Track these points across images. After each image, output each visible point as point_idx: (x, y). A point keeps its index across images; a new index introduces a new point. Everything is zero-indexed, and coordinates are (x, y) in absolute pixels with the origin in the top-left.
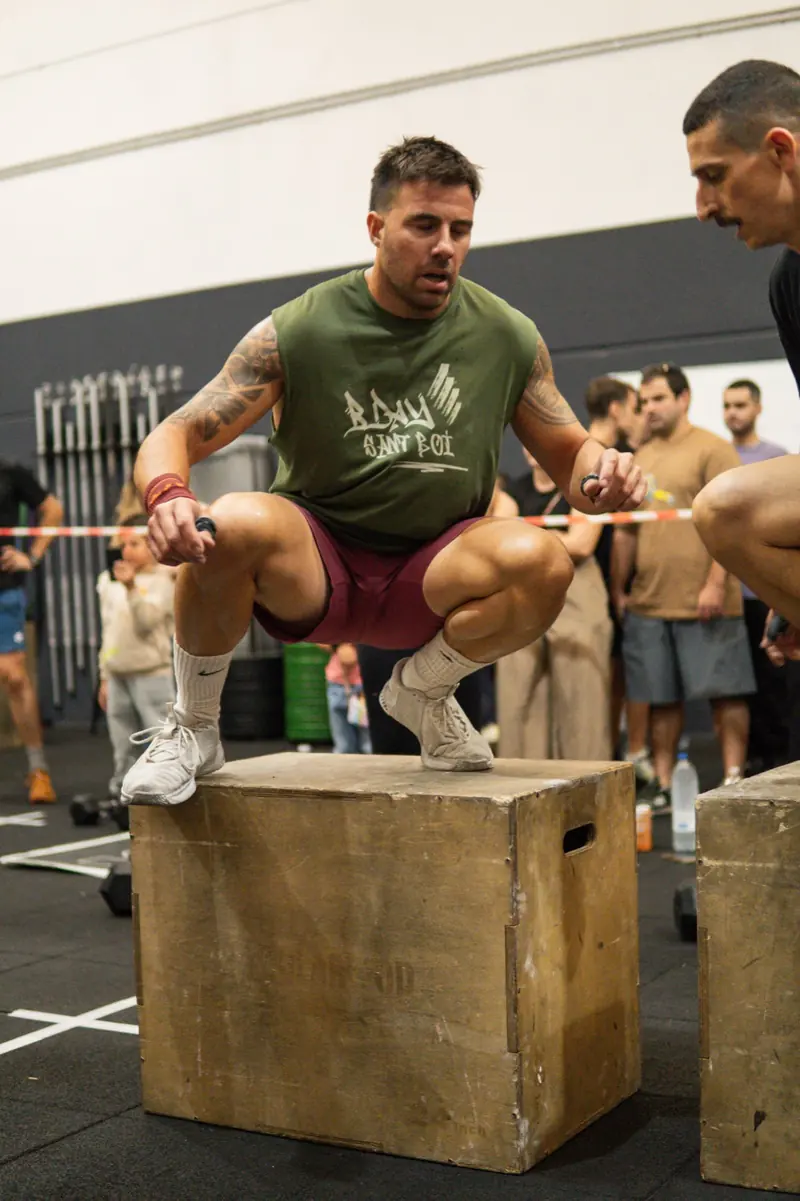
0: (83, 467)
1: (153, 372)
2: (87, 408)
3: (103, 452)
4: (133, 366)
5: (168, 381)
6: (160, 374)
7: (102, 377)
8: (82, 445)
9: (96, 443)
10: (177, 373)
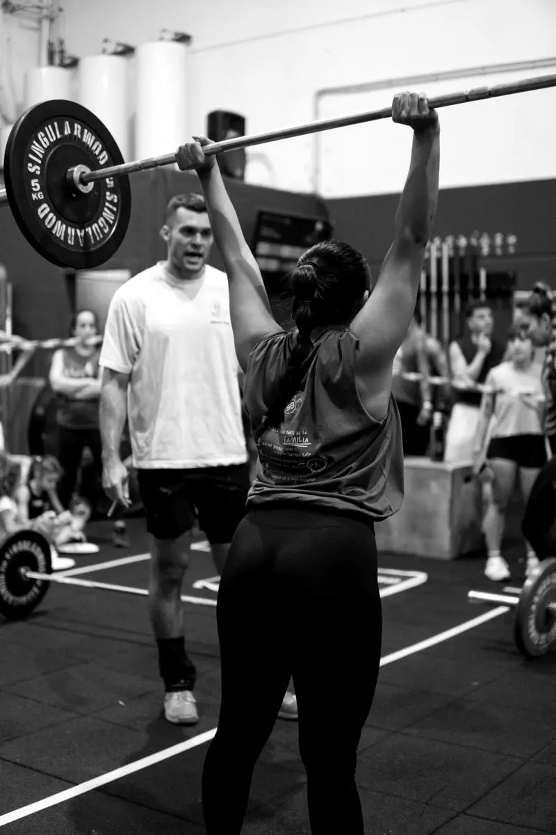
0: (434, 304)
1: (492, 238)
2: (439, 261)
3: (451, 294)
4: (476, 232)
5: (505, 245)
6: (499, 240)
7: (450, 240)
8: (434, 288)
9: (445, 287)
10: (512, 240)
